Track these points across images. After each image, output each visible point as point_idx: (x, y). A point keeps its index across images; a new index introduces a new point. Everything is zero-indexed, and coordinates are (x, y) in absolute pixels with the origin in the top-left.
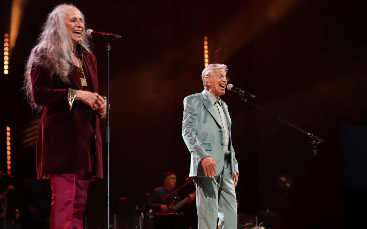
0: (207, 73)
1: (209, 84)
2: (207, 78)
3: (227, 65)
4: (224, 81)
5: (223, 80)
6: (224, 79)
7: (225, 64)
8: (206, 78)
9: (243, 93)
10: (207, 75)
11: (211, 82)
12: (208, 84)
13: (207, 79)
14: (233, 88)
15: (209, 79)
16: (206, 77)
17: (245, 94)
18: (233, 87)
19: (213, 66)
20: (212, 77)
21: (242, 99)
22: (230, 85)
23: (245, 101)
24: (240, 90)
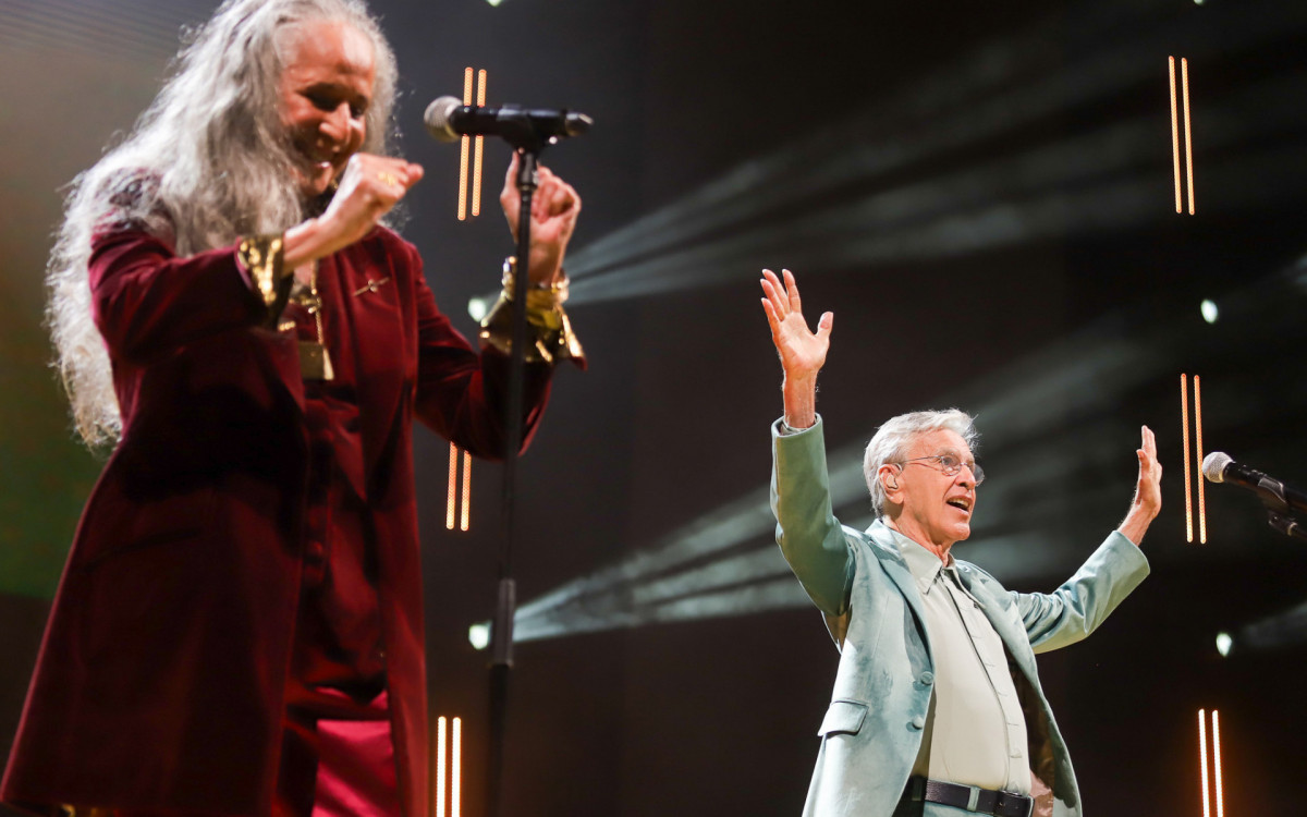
0: (886, 453)
1: (898, 498)
2: (889, 471)
3: (972, 415)
4: (963, 484)
5: (961, 480)
6: (961, 473)
7: (962, 410)
8: (881, 471)
9: (1279, 492)
10: (887, 461)
11: (905, 489)
12: (892, 498)
13: (891, 477)
14: (1230, 470)
15: (897, 475)
16: (881, 467)
17: (1287, 495)
18: (1230, 464)
19: (910, 419)
20: (908, 467)
21: (1273, 521)
22: (1218, 457)
23: (1289, 533)
24: (1264, 480)
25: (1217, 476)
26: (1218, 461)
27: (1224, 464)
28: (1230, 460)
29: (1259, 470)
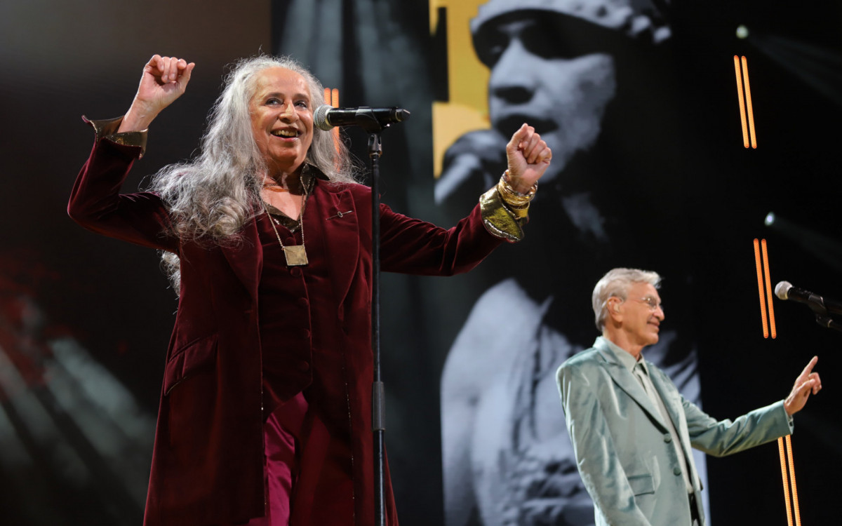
2: (615, 301)
8: (610, 300)
9: (821, 303)
12: (615, 317)
14: (791, 292)
17: (826, 304)
18: (791, 289)
21: (819, 319)
22: (784, 285)
23: (829, 326)
24: (812, 296)
25: (784, 296)
26: (784, 287)
27: (788, 289)
28: (791, 286)
29: (808, 291)
